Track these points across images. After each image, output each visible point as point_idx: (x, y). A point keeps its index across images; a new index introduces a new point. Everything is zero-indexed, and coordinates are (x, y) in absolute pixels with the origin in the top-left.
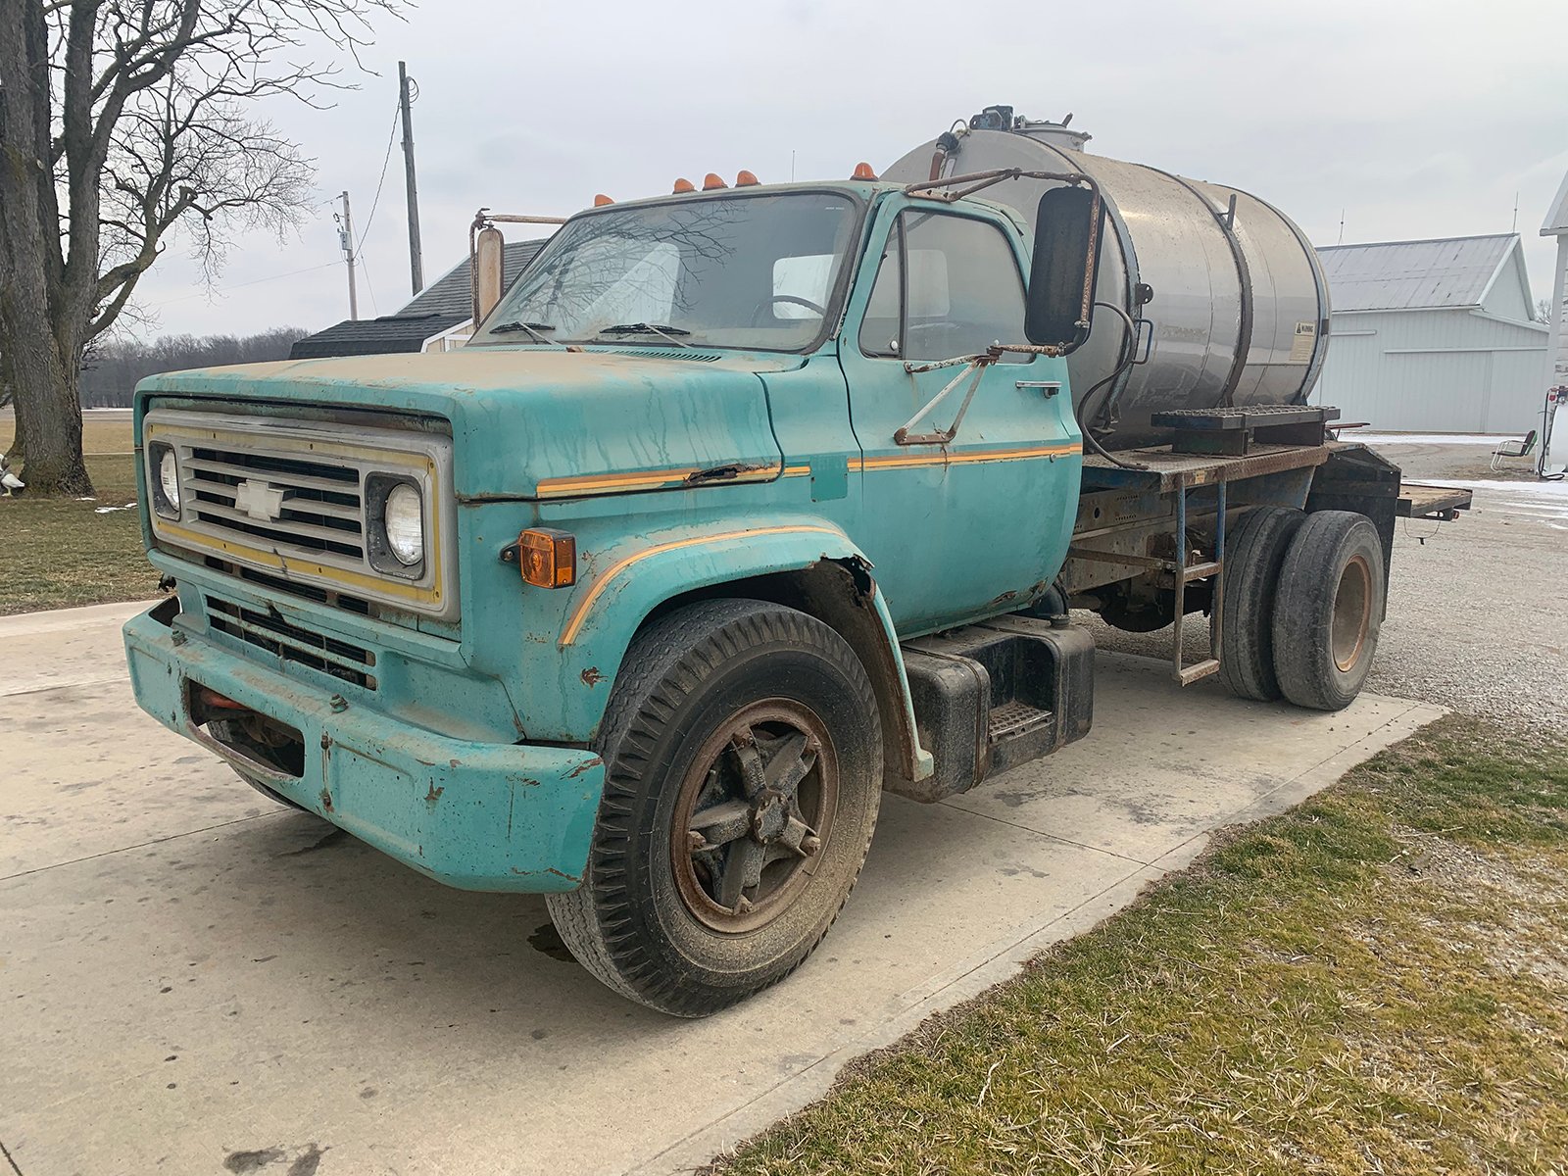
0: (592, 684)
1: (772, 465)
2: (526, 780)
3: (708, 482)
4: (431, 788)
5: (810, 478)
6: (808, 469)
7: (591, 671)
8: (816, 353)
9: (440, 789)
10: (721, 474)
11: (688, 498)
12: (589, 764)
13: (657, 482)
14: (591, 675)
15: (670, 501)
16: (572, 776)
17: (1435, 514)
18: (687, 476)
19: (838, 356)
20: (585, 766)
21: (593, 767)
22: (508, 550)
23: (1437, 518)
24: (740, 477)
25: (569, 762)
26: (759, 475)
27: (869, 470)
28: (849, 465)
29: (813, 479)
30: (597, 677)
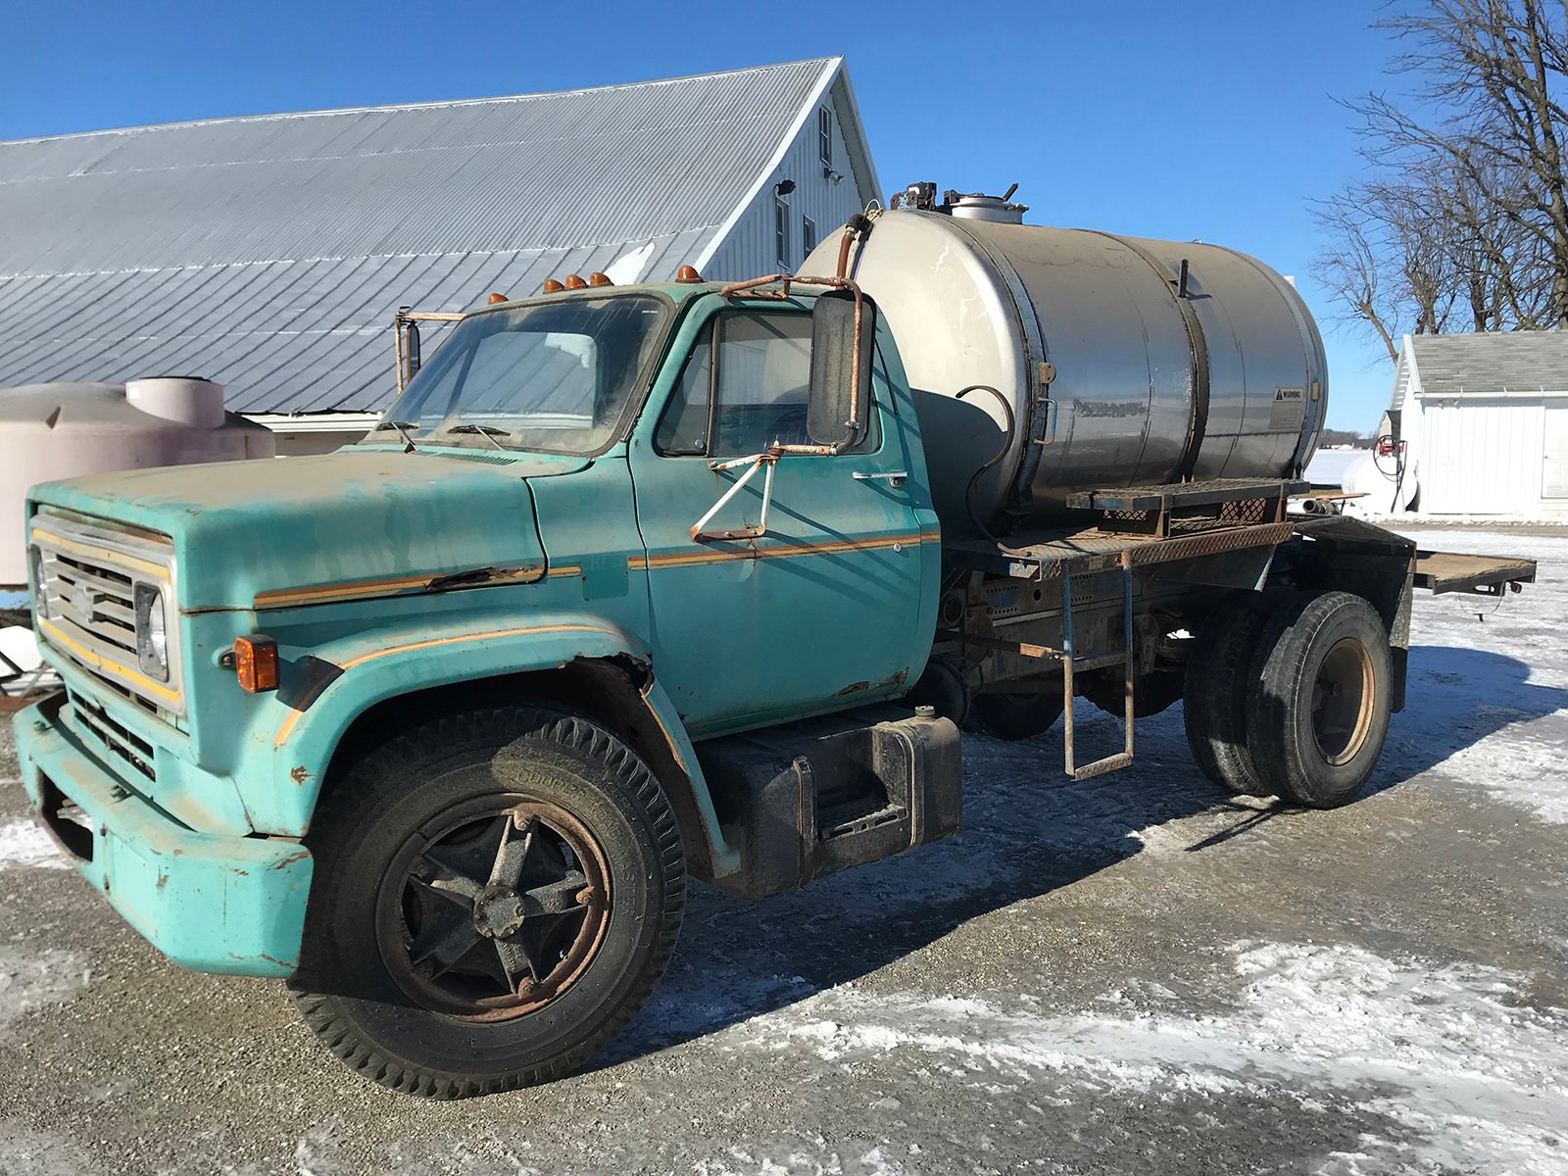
0: (300, 782)
1: (534, 567)
2: (236, 870)
3: (455, 586)
4: (160, 876)
5: (581, 578)
6: (578, 569)
7: (299, 770)
8: (605, 456)
9: (166, 877)
10: (475, 577)
11: (430, 603)
12: (296, 857)
13: (394, 588)
14: (300, 773)
15: (407, 606)
16: (279, 868)
17: (1486, 589)
18: (428, 582)
19: (627, 457)
20: (293, 858)
21: (300, 860)
22: (225, 656)
23: (1489, 593)
24: (494, 580)
25: (277, 854)
26: (520, 576)
27: (655, 567)
28: (630, 564)
29: (584, 578)
30: (306, 776)
